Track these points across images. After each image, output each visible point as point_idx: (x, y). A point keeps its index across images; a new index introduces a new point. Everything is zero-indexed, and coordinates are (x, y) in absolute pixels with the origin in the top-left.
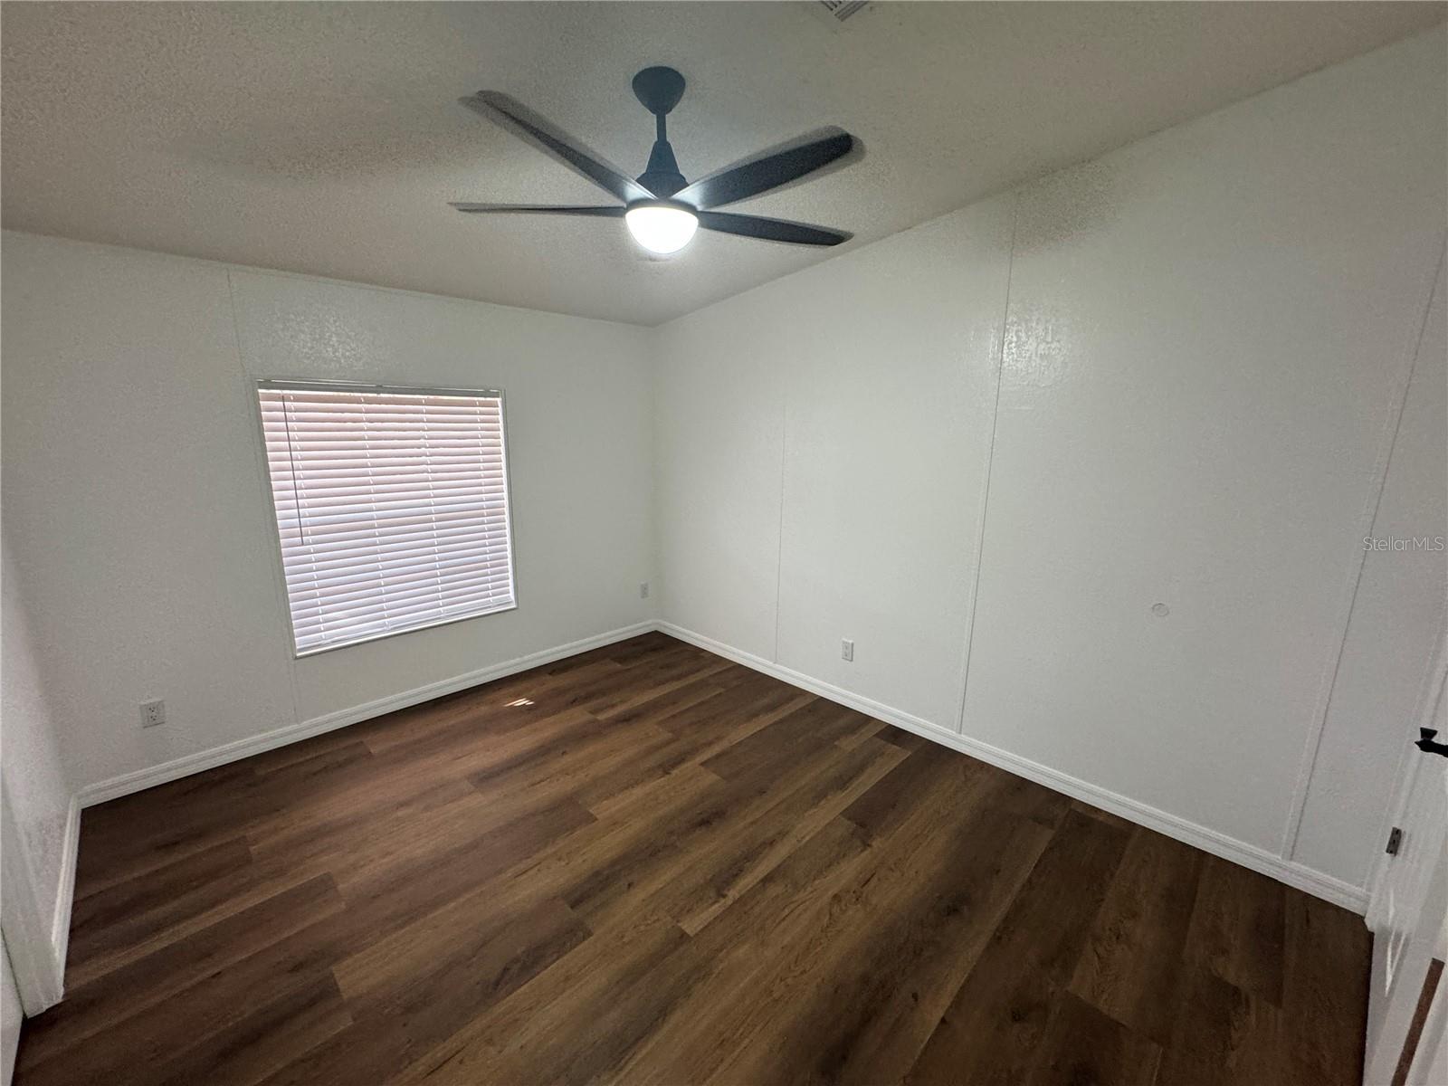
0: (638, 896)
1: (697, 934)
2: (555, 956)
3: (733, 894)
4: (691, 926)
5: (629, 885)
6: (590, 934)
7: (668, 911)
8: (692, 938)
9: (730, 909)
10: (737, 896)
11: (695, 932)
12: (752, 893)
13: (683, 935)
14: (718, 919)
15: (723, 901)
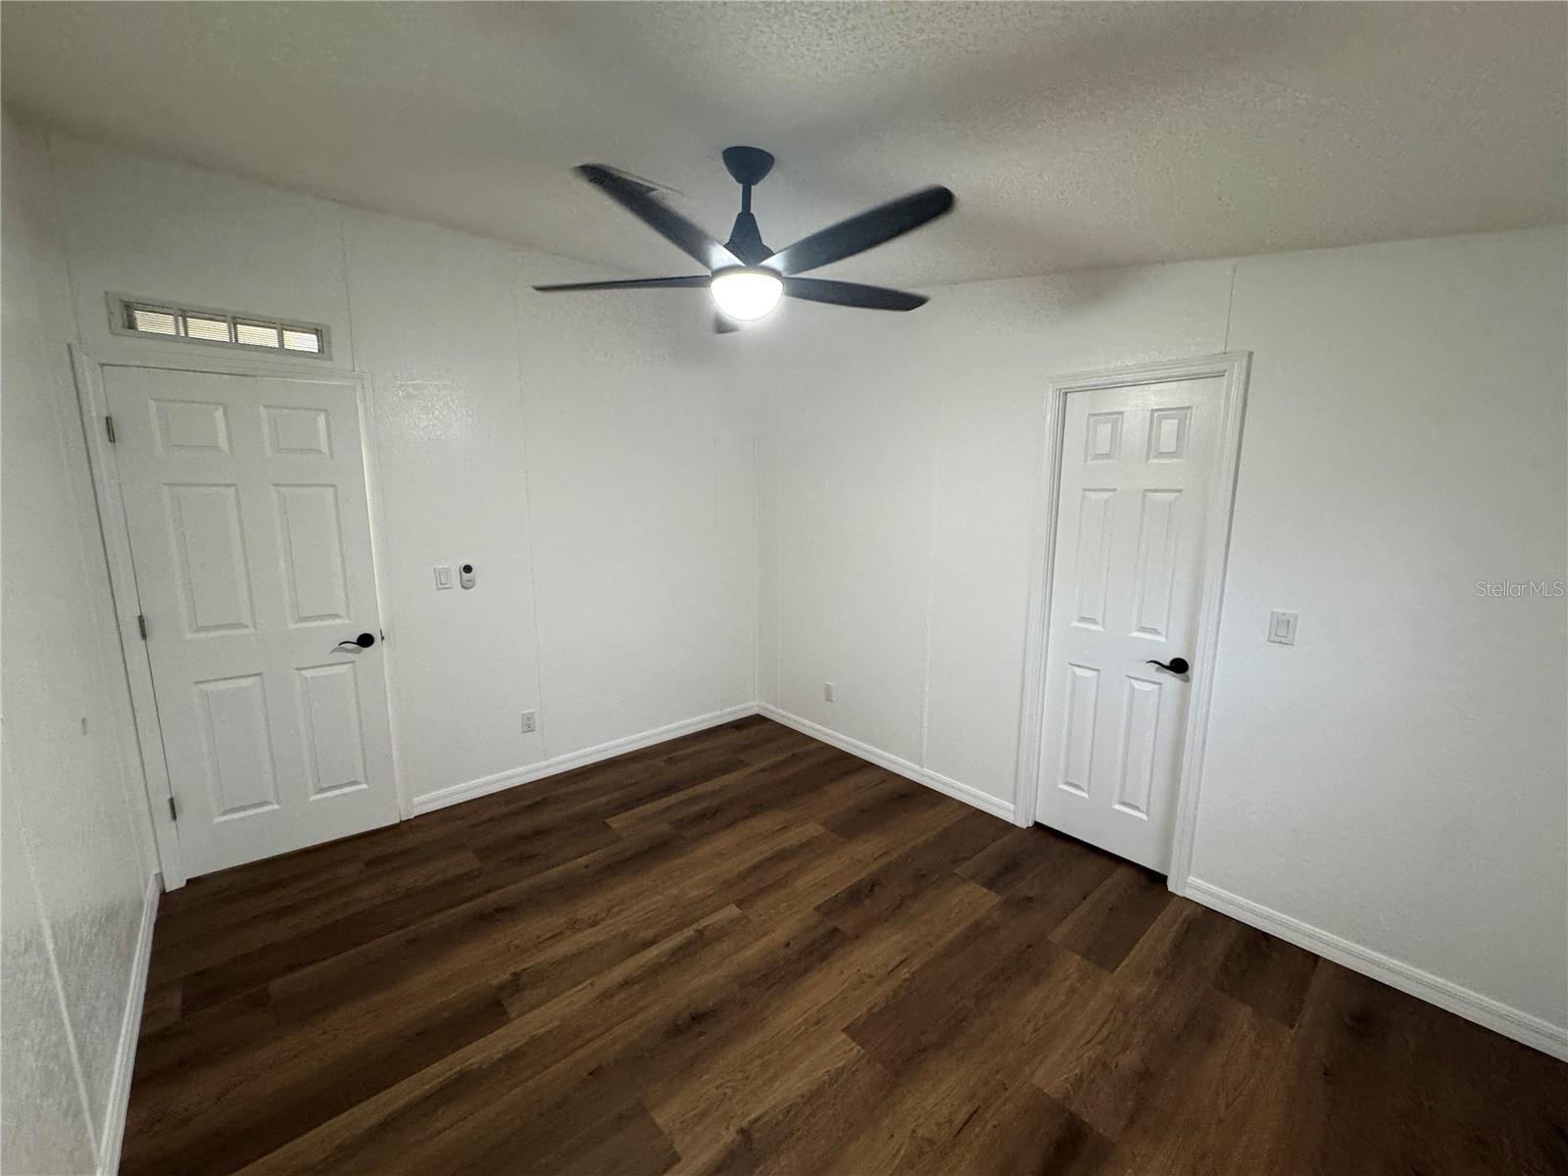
0: (779, 935)
1: (729, 904)
2: (839, 897)
3: (689, 932)
4: (733, 911)
5: (788, 945)
6: (816, 909)
7: (750, 921)
8: (734, 902)
9: (696, 920)
10: (685, 931)
11: (729, 907)
12: (668, 933)
13: (739, 904)
14: (704, 915)
15: (700, 928)
